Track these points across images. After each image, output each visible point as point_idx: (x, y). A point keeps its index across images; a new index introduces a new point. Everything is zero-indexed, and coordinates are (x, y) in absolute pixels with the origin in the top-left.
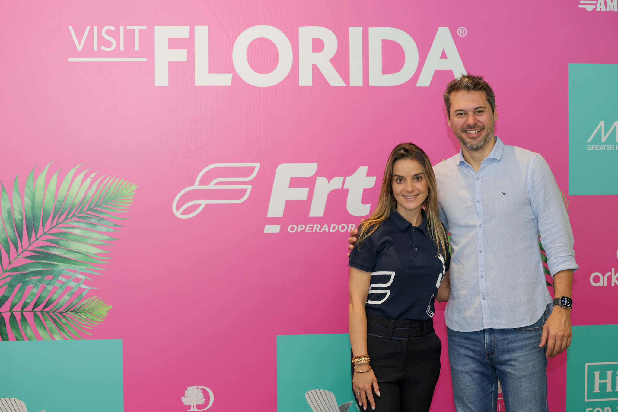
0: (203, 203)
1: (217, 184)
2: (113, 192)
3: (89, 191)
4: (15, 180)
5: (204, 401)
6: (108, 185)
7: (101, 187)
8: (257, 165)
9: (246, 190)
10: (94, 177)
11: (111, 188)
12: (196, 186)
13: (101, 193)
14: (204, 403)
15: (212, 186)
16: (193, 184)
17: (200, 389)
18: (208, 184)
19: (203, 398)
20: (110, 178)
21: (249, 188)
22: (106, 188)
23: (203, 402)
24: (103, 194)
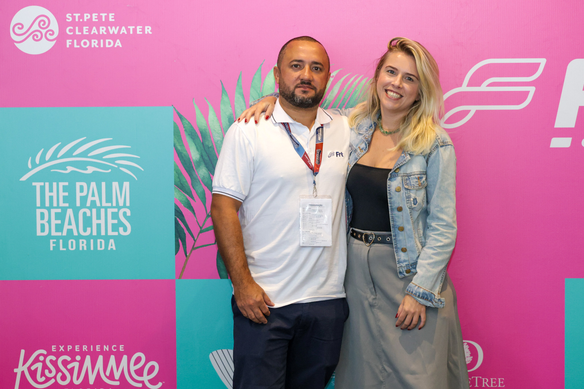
0: (473, 109)
1: (490, 85)
2: (359, 95)
3: (330, 94)
4: (238, 80)
5: (471, 360)
6: (353, 86)
7: (345, 88)
8: (543, 62)
9: (528, 93)
10: (336, 75)
11: (357, 89)
12: (464, 88)
13: (344, 95)
14: (471, 361)
15: (484, 88)
16: (460, 85)
17: (466, 343)
18: (479, 85)
19: (470, 356)
20: (356, 77)
21: (532, 90)
22: (351, 90)
23: (469, 361)
24: (347, 97)
